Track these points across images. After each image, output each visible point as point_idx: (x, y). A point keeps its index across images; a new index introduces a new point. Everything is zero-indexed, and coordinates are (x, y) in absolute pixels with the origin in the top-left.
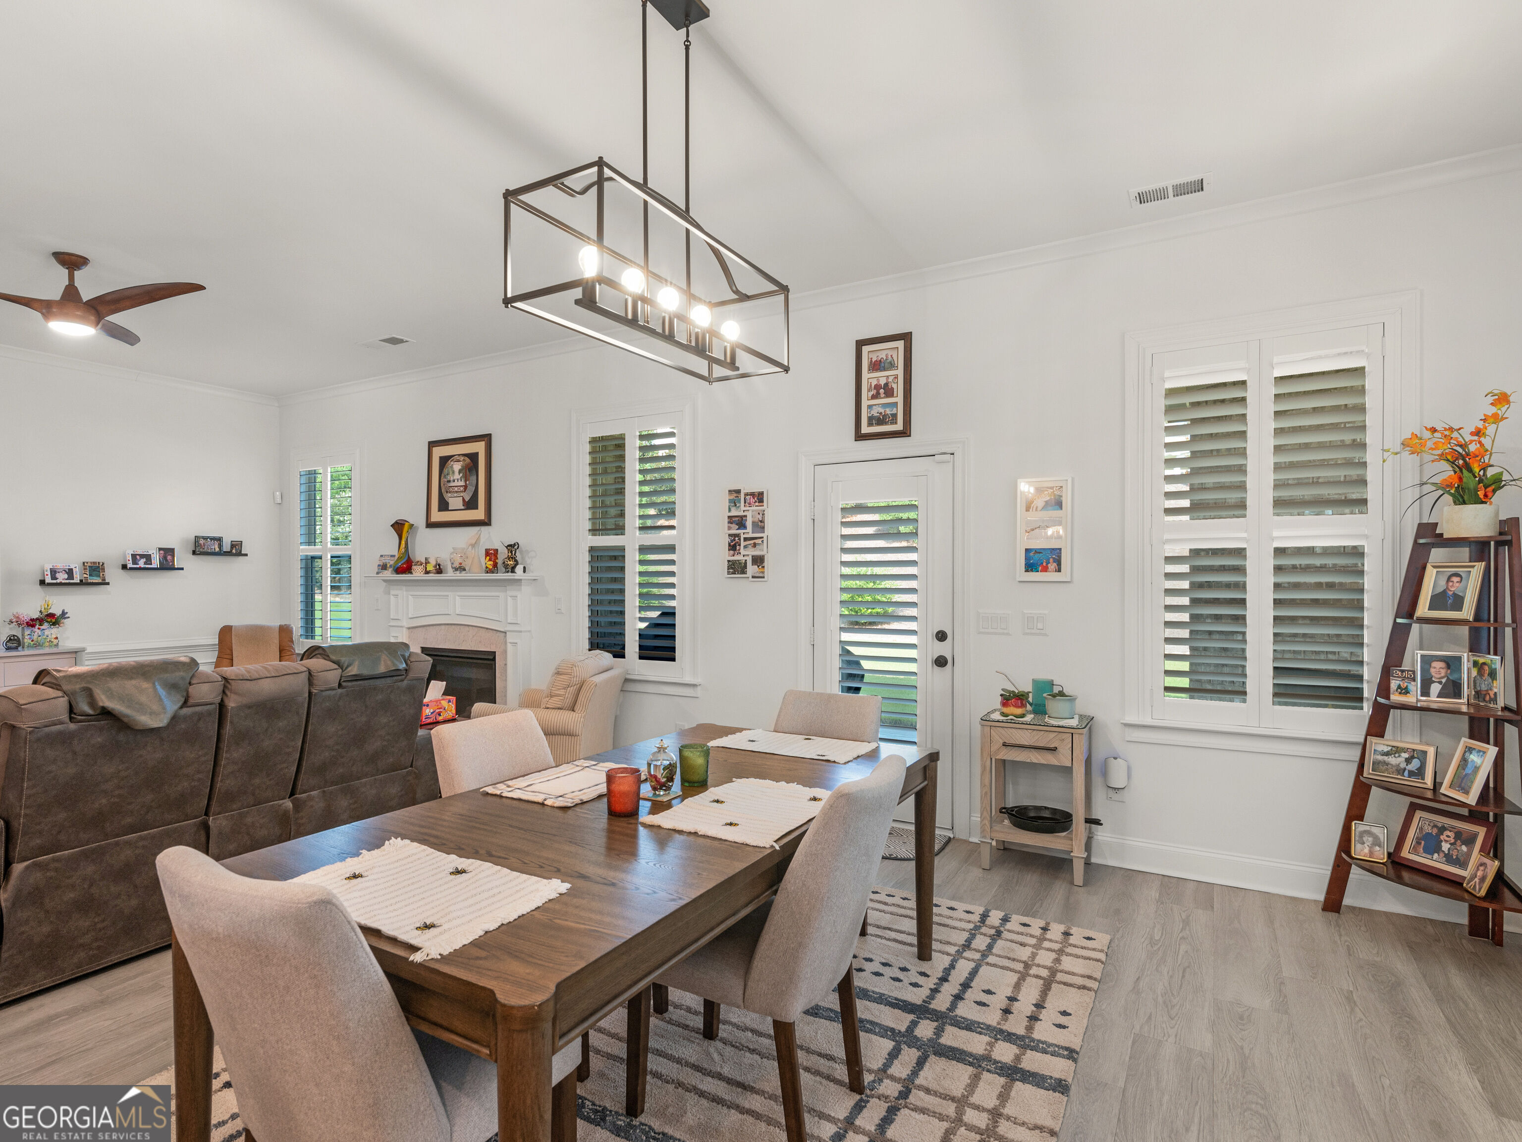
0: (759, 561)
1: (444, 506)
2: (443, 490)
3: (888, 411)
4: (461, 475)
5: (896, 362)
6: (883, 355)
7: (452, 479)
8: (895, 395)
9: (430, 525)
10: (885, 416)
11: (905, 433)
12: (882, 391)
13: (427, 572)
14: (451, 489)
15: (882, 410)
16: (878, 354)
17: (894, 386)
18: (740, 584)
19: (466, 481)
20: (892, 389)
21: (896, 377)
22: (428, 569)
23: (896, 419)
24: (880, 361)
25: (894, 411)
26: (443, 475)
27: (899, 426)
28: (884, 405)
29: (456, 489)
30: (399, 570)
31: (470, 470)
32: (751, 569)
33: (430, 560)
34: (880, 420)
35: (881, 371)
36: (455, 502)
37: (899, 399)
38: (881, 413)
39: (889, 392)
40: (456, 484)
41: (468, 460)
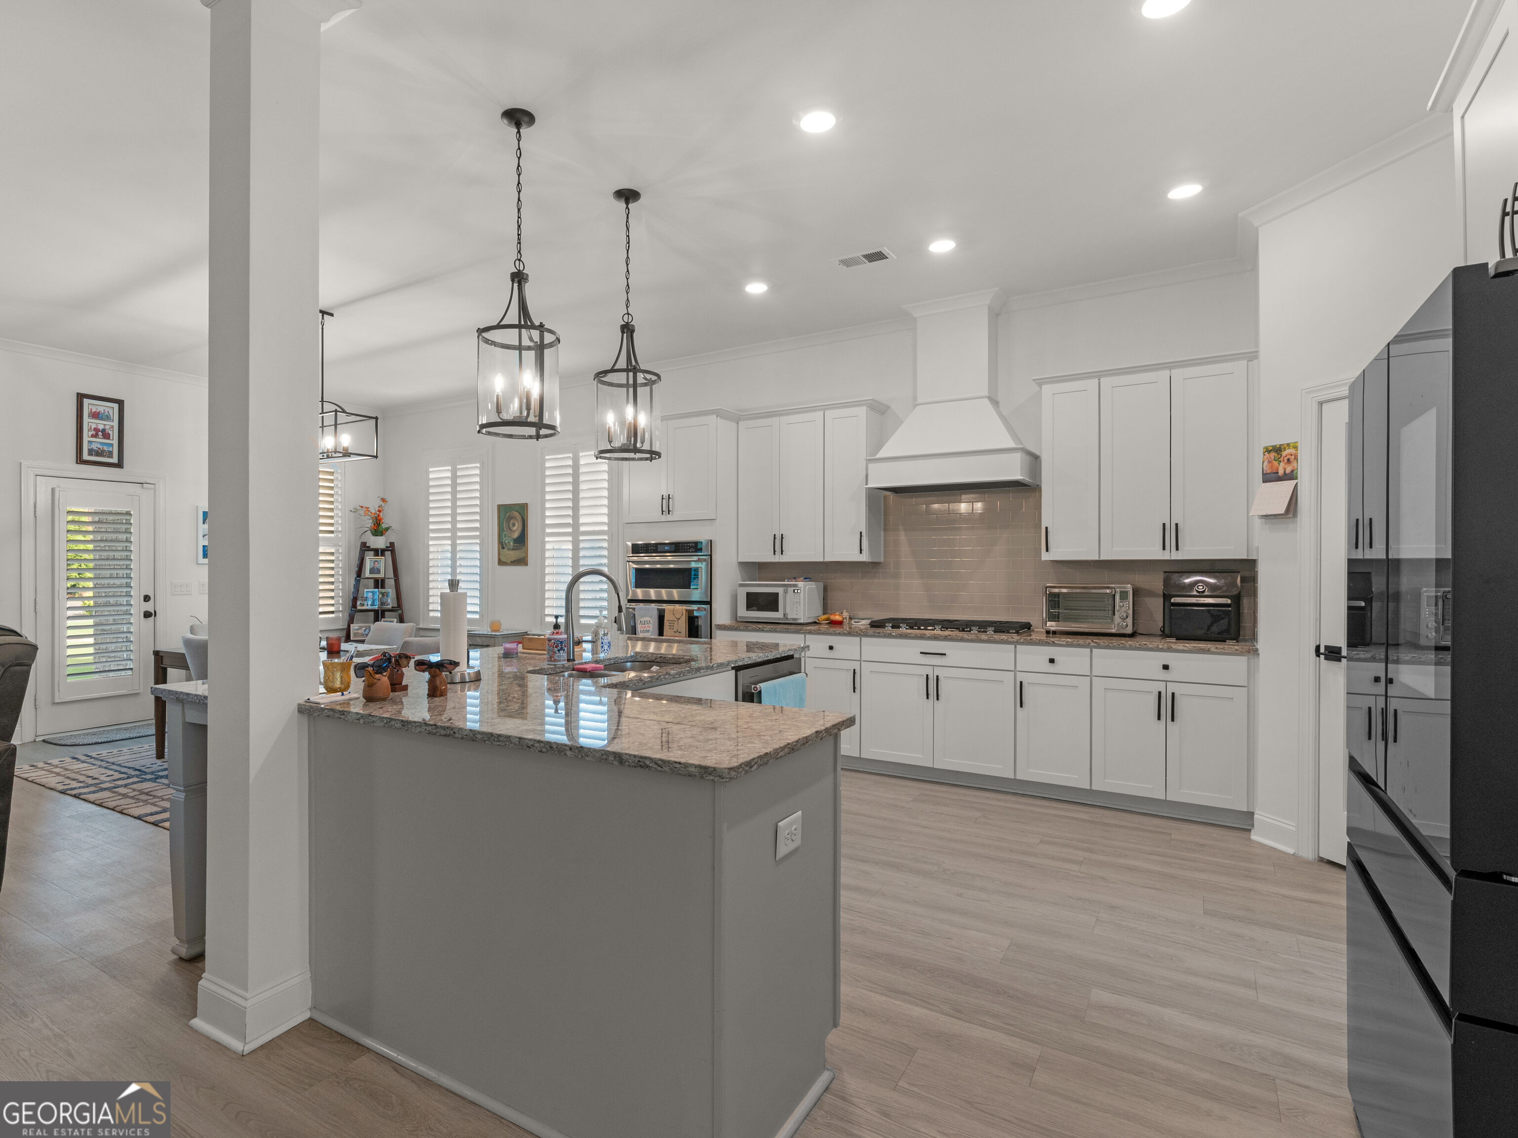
3: (106, 448)
5: (112, 417)
6: (101, 409)
8: (111, 438)
10: (103, 451)
11: (119, 465)
12: (100, 433)
15: (101, 447)
16: (98, 407)
17: (111, 432)
20: (109, 434)
21: (112, 427)
23: (112, 455)
24: (99, 413)
25: (111, 449)
27: (115, 460)
28: (102, 443)
34: (99, 453)
35: (99, 420)
37: (115, 442)
38: (99, 448)
39: (106, 436)
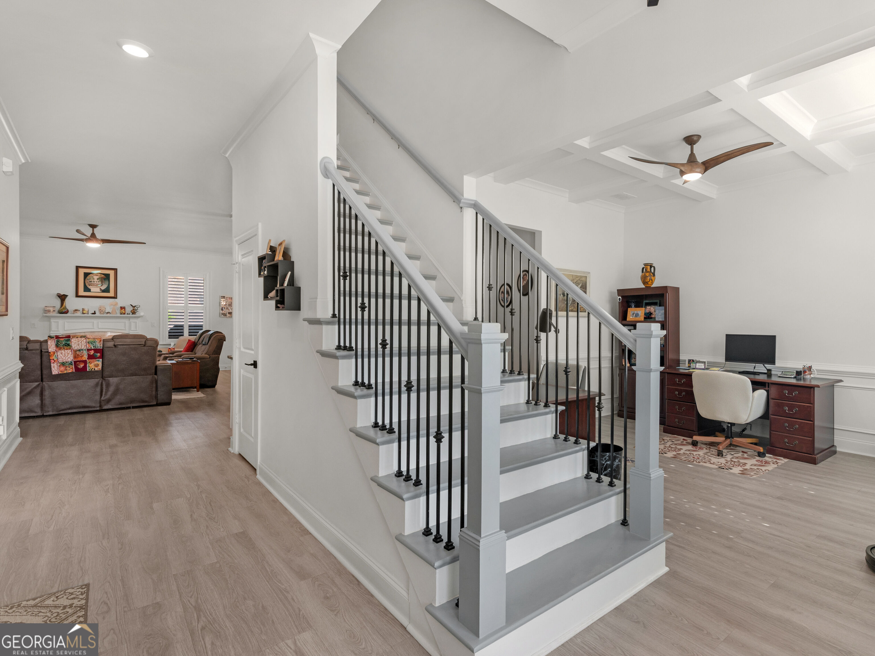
0: (230, 313)
1: (86, 289)
2: (87, 284)
4: (99, 280)
7: (93, 281)
9: (77, 296)
13: (83, 313)
14: (92, 285)
18: (224, 319)
19: (102, 282)
22: (84, 312)
26: (86, 279)
29: (96, 285)
30: (60, 312)
31: (104, 279)
32: (228, 315)
33: (85, 309)
36: (95, 290)
40: (95, 283)
41: (103, 276)
